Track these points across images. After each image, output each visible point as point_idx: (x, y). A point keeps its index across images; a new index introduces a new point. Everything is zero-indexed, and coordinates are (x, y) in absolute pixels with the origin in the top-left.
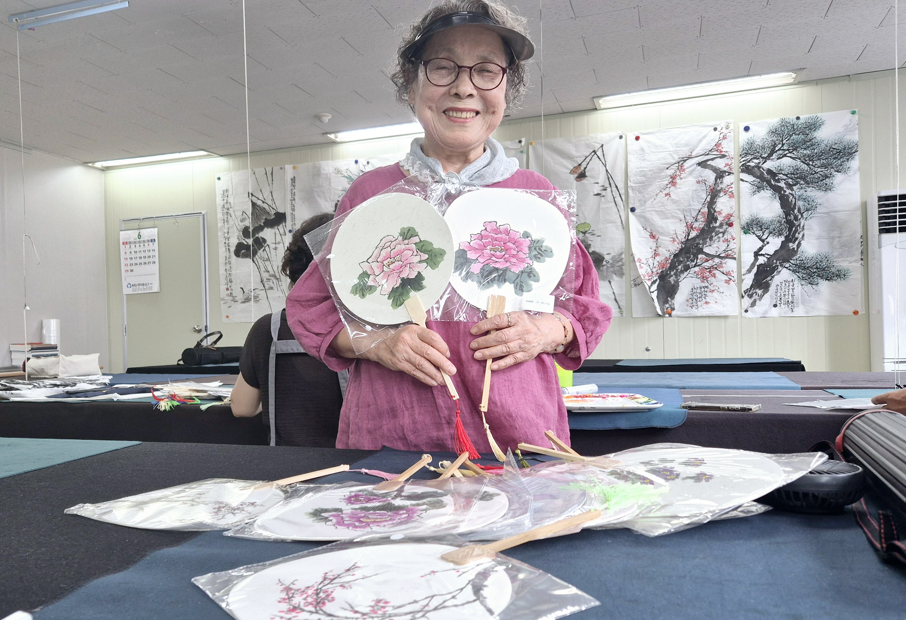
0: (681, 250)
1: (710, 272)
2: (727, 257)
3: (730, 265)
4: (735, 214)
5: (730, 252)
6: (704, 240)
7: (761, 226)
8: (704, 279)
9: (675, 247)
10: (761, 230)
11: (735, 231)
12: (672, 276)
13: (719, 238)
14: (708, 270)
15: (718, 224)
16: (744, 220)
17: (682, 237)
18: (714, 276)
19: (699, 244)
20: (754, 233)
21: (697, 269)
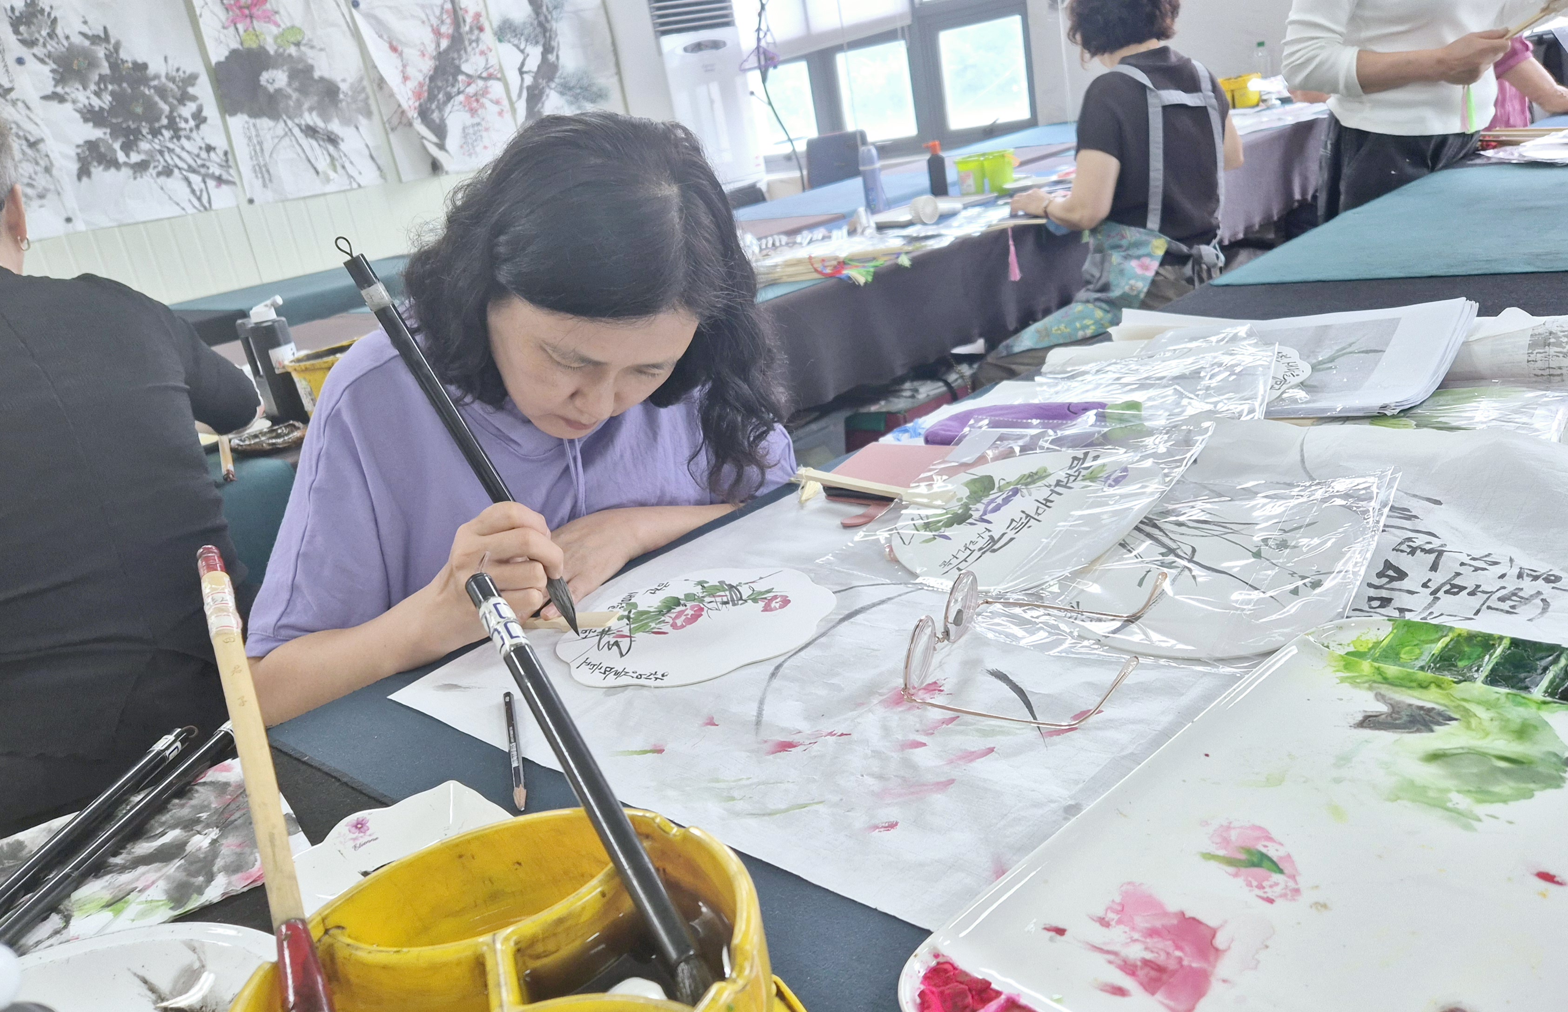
0: (436, 69)
1: (477, 101)
2: (490, 77)
3: (496, 89)
4: (484, 13)
5: (491, 70)
6: (458, 51)
7: (514, 31)
8: (473, 112)
9: (427, 66)
10: (516, 36)
11: (488, 37)
12: (433, 112)
13: (473, 49)
14: (474, 99)
15: (467, 28)
16: (496, 24)
17: (431, 49)
18: (483, 106)
19: (453, 59)
20: (509, 42)
21: (461, 98)
